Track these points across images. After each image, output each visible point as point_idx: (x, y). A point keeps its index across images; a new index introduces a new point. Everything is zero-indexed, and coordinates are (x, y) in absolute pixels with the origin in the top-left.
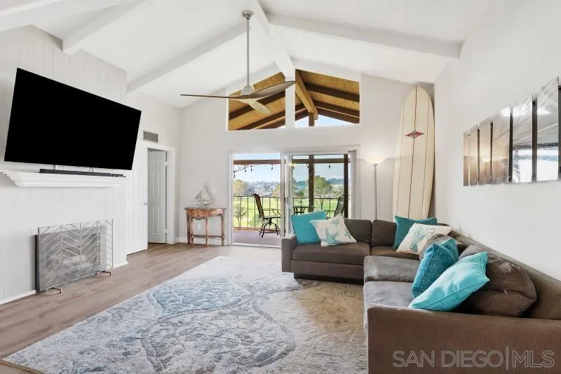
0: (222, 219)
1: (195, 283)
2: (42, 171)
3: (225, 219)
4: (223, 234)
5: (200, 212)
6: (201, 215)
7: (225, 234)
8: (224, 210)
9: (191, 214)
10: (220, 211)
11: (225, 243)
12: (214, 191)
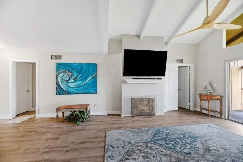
0: (221, 103)
1: (179, 132)
2: (133, 79)
3: (223, 103)
4: (221, 111)
5: (205, 97)
6: (205, 98)
7: (223, 111)
8: (222, 97)
9: (202, 97)
10: (218, 97)
11: (223, 116)
12: (215, 85)
